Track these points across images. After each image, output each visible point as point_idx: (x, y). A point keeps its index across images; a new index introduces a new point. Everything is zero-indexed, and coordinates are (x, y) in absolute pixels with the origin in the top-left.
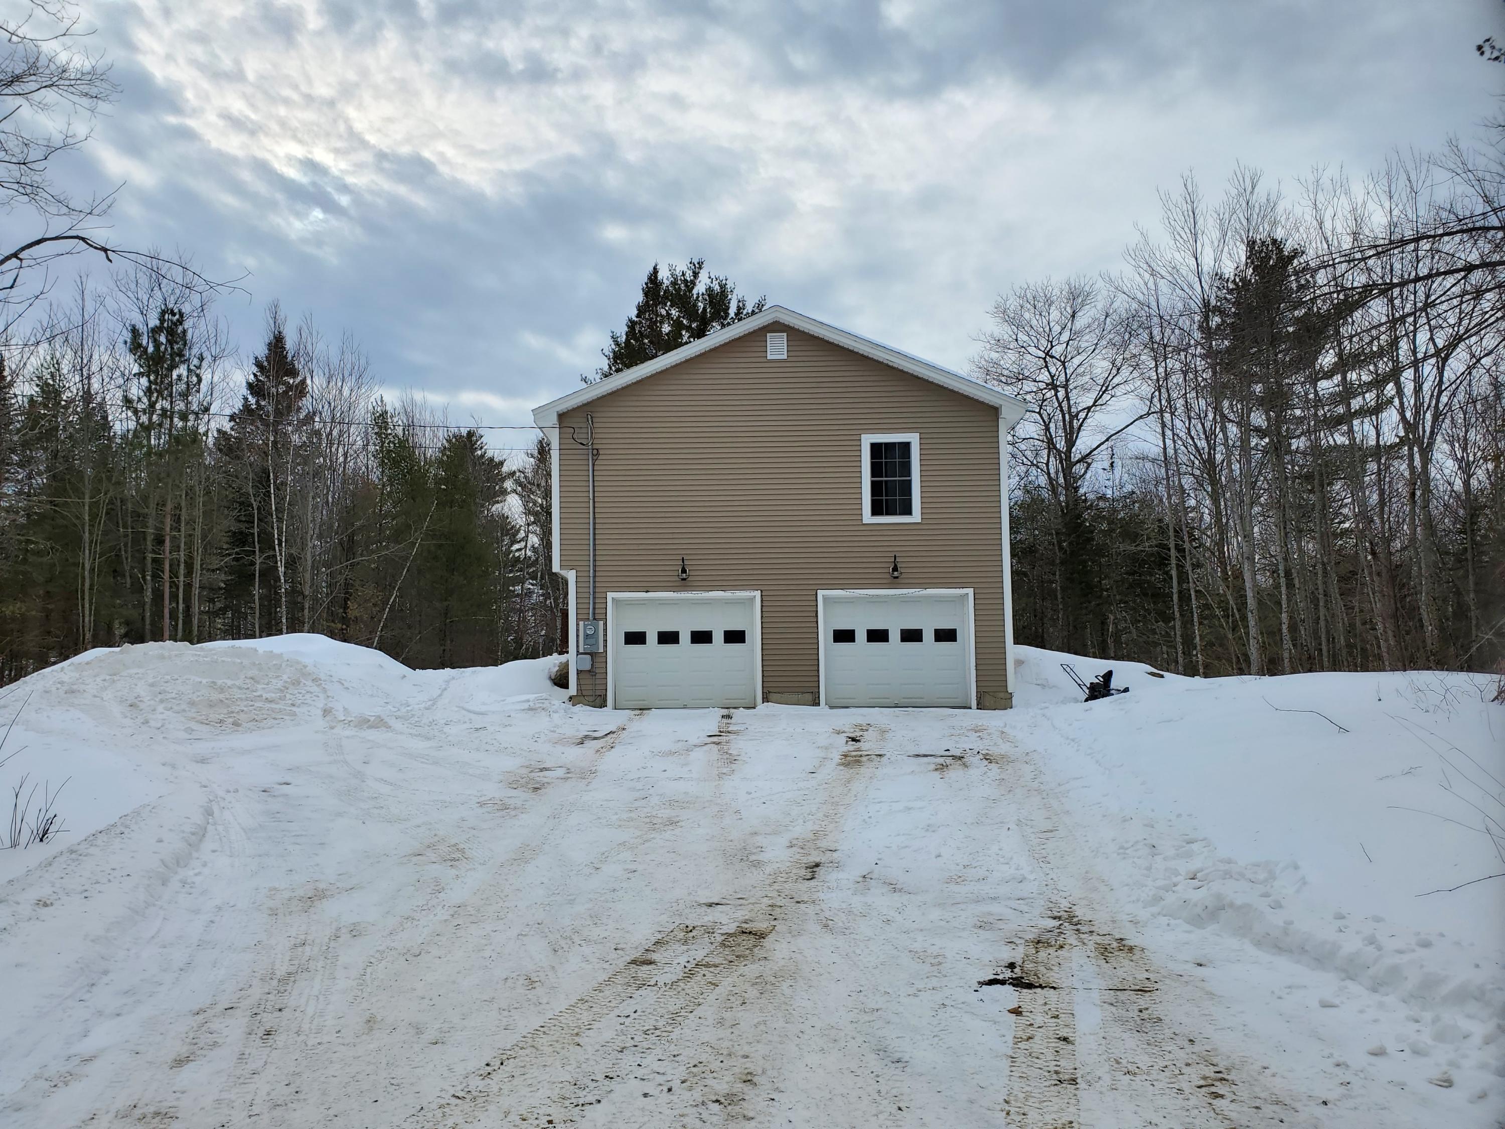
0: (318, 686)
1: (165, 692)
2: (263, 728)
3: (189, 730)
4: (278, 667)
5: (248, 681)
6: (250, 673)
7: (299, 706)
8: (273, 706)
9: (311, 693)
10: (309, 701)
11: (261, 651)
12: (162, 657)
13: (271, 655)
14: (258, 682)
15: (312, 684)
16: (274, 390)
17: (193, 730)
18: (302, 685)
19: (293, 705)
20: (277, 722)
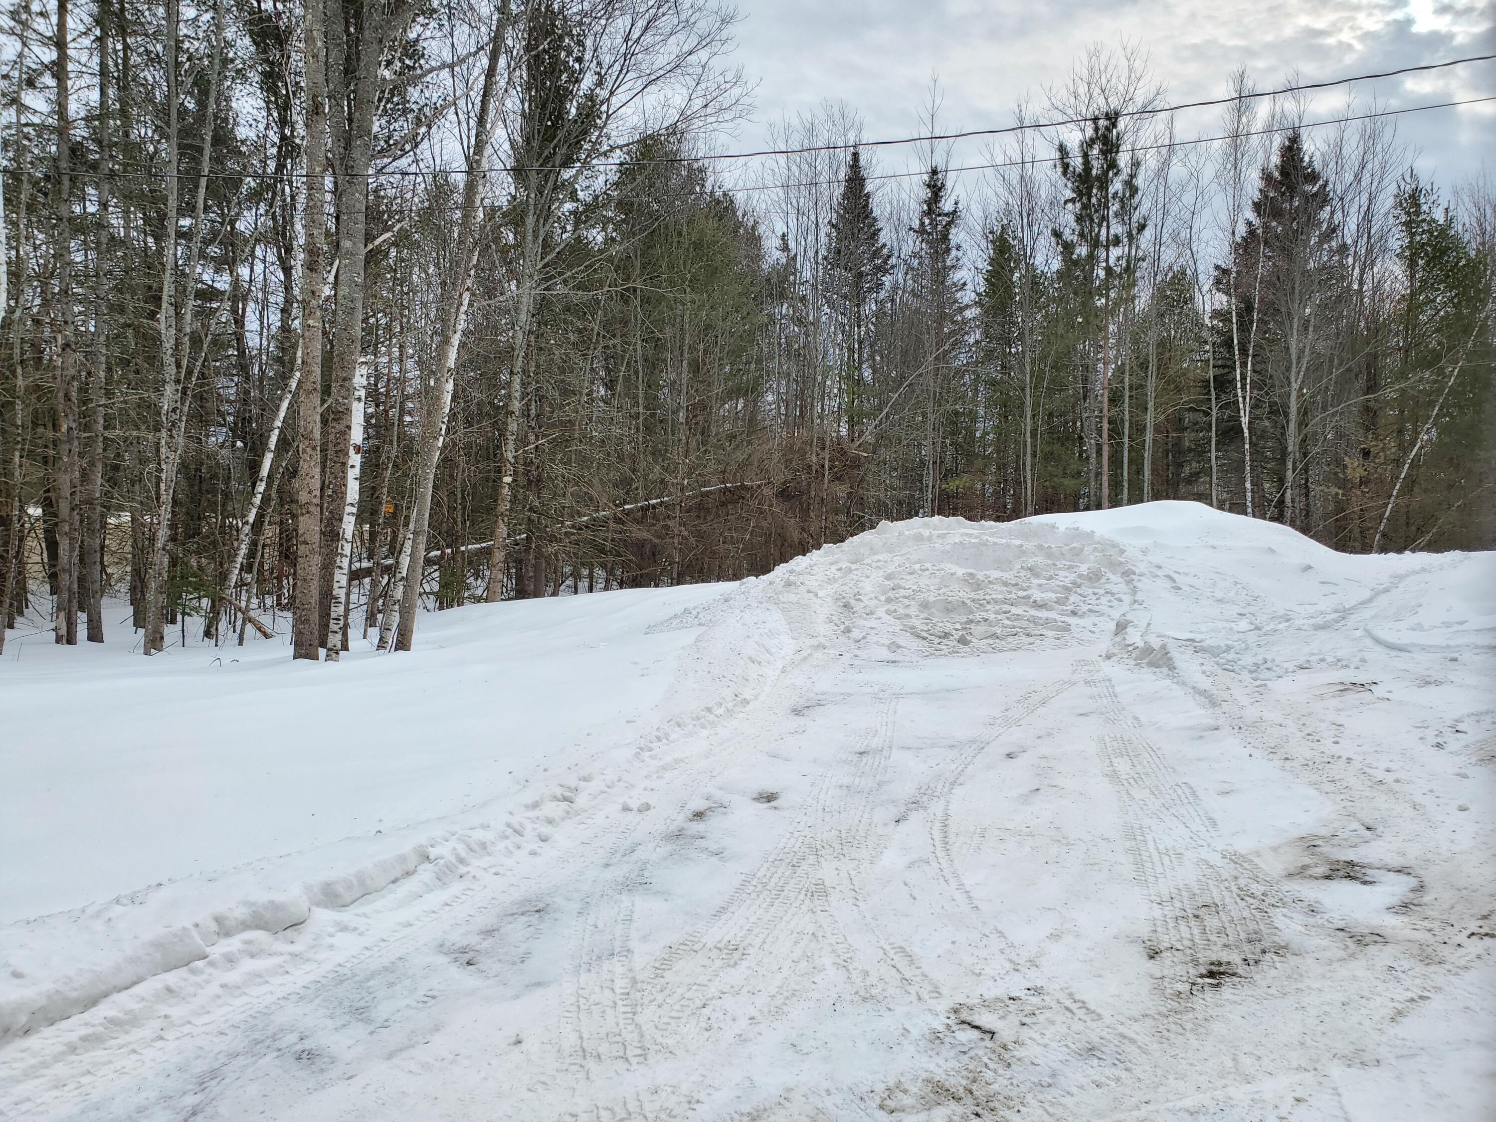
0: (1128, 582)
1: (900, 587)
2: (1001, 650)
3: (894, 647)
4: (1077, 553)
5: (1023, 573)
6: (1031, 562)
7: (1082, 616)
8: (1043, 614)
9: (1113, 594)
10: (1104, 608)
11: (1062, 529)
12: (919, 538)
13: (1076, 534)
14: (1037, 576)
15: (1120, 580)
16: (1286, 205)
17: (899, 647)
18: (1103, 580)
19: (1074, 613)
20: (1031, 640)
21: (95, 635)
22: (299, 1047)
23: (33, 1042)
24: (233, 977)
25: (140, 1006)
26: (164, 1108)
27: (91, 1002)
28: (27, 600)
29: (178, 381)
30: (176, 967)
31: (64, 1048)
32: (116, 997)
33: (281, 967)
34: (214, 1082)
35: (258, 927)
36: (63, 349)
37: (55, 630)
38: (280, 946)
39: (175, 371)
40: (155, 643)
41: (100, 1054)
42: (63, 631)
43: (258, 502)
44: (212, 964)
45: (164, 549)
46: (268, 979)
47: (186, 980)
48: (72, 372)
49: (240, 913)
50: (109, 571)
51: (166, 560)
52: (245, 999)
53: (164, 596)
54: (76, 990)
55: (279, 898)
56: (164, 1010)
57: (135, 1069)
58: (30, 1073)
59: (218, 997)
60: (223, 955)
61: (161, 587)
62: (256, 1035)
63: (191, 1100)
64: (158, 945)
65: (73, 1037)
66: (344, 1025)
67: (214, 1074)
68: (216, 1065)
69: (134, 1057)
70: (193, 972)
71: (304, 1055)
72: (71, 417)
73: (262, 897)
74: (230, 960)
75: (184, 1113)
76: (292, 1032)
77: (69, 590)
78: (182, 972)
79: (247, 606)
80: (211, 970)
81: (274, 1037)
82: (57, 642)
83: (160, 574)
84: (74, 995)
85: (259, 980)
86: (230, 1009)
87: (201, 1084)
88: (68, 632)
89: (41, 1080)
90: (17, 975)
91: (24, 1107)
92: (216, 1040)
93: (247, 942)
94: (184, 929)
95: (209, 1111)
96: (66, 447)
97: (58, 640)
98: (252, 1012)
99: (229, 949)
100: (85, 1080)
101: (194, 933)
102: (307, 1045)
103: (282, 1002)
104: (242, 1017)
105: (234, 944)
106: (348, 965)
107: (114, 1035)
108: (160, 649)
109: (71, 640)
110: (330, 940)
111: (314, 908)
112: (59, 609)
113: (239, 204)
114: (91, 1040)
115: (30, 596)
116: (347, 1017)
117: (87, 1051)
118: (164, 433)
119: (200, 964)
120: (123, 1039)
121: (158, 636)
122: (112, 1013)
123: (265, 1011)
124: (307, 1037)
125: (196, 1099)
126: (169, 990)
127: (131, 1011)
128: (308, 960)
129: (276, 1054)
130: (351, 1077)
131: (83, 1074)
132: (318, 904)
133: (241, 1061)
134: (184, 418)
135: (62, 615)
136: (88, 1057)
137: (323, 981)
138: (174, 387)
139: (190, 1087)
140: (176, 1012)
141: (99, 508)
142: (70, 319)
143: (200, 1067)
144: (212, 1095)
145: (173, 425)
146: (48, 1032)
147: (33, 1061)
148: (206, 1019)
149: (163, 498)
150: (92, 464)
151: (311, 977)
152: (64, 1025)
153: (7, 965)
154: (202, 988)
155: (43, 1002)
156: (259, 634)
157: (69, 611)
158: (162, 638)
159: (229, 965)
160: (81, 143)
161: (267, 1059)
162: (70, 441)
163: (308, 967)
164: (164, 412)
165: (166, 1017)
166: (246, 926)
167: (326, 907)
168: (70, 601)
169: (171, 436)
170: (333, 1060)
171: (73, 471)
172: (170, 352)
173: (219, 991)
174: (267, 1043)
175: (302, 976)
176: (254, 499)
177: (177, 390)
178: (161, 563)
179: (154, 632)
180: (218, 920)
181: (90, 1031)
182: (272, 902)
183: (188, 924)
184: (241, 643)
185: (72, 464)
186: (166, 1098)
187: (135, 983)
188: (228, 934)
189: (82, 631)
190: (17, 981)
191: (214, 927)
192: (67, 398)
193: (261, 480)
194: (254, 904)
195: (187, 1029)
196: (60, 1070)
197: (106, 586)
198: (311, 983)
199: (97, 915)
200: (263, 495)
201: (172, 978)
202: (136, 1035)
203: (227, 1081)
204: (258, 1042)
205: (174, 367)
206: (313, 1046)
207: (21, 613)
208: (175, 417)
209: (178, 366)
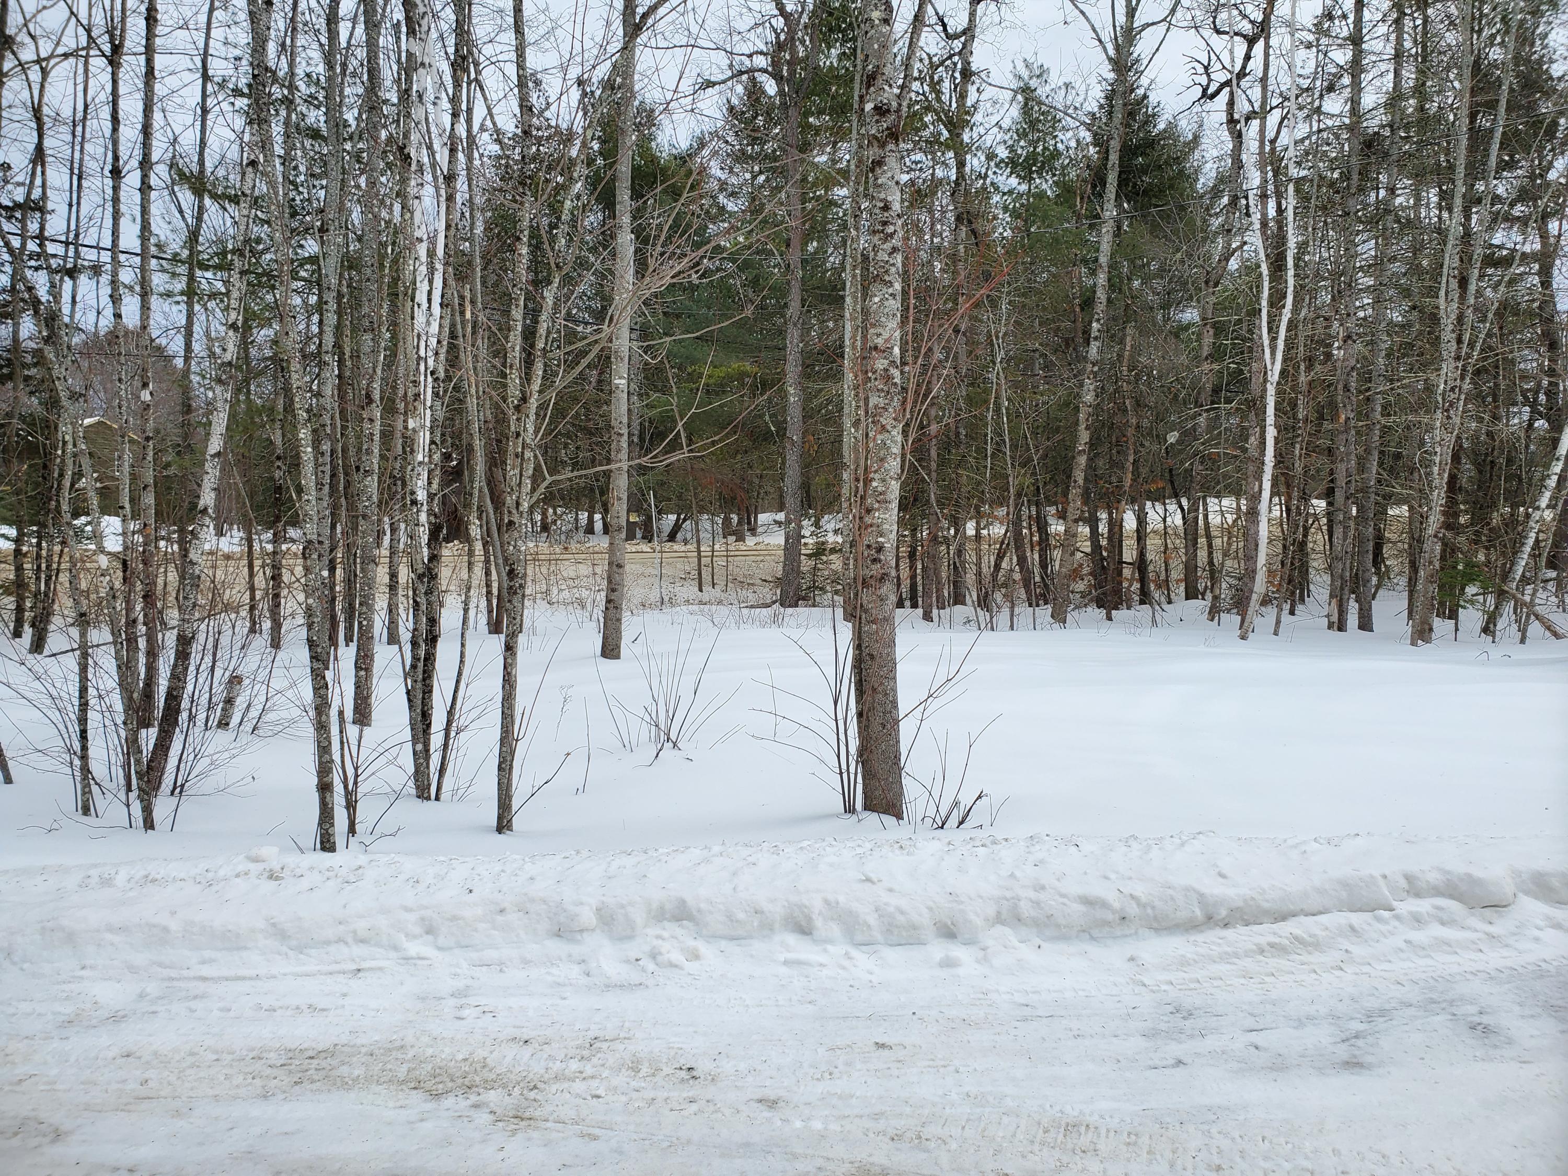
21: (1365, 624)
22: (1477, 1019)
23: (1229, 933)
24: (1419, 936)
25: (1324, 934)
26: (1331, 1024)
27: (1282, 917)
28: (1309, 591)
29: (1458, 358)
30: (1361, 910)
31: (1254, 947)
32: (1302, 918)
33: (1474, 942)
34: (1381, 1019)
35: (1451, 897)
36: (1345, 341)
37: (1328, 616)
38: (1474, 922)
39: (1455, 347)
40: (1422, 633)
41: (1282, 963)
42: (1335, 618)
43: (1554, 485)
44: (1398, 918)
45: (1435, 536)
46: (1458, 951)
47: (1369, 924)
48: (1353, 362)
49: (1433, 877)
50: (1388, 563)
51: (1438, 548)
52: (1429, 962)
53: (1435, 585)
54: (1267, 901)
55: (1478, 873)
56: (1346, 945)
57: (1312, 985)
58: (1225, 958)
59: (1402, 950)
60: (1411, 913)
61: (1432, 576)
62: (1434, 996)
63: (1356, 1026)
64: (1345, 884)
65: (1263, 941)
66: (1532, 1016)
67: (1383, 1013)
68: (1387, 1007)
69: (1313, 976)
70: (1379, 919)
71: (1480, 1028)
72: (1349, 407)
73: (1458, 867)
74: (1418, 920)
75: (1348, 1033)
76: (1472, 1003)
77: (1342, 577)
78: (1367, 916)
79: (1532, 600)
80: (1396, 923)
81: (1451, 1003)
82: (1329, 628)
83: (1431, 563)
84: (1266, 905)
85: (1445, 948)
86: (1412, 965)
87: (1369, 1017)
88: (1339, 619)
89: (1233, 967)
90: (1222, 875)
91: (1216, 983)
92: (1392, 987)
93: (1438, 908)
94: (1372, 877)
95: (1370, 1039)
96: (1344, 437)
97: (1330, 626)
98: (1434, 975)
99: (1419, 909)
100: (1267, 979)
101: (1381, 882)
102: (1485, 1019)
103: (1469, 976)
104: (1423, 976)
105: (1424, 906)
106: (1555, 963)
107: (1298, 951)
108: (1428, 641)
109: (1341, 627)
110: (1537, 933)
111: (1520, 895)
112: (1331, 596)
113: (1553, 150)
114: (1277, 949)
115: (1312, 587)
116: (1539, 1010)
117: (1273, 957)
118: (1439, 415)
119: (1386, 914)
120: (1305, 957)
121: (1427, 627)
122: (1298, 932)
123: (1449, 978)
124: (1487, 1013)
125: (1361, 1027)
126: (1352, 928)
127: (1315, 935)
128: (1507, 946)
129: (1450, 1017)
130: (1524, 1062)
131: (1267, 975)
132: (1527, 893)
133: (1411, 1011)
134: (1463, 397)
135: (1334, 601)
136: (1274, 963)
137: (1520, 970)
138: (1454, 365)
139: (1359, 1016)
140: (1356, 950)
141: (1373, 496)
142: (1352, 312)
143: (1372, 1003)
144: (1376, 1029)
145: (1451, 405)
146: (1242, 929)
147: (1229, 949)
148: (1386, 966)
149: (1436, 482)
150: (1368, 451)
151: (1509, 963)
152: (1256, 928)
153: (1215, 865)
154: (1385, 937)
155: (1240, 904)
156: (1548, 633)
157: (1341, 599)
158: (1431, 630)
159: (1416, 925)
160: (1375, 133)
161: (1438, 1018)
162: (1347, 431)
163: (1505, 952)
164: (1439, 392)
165: (1347, 951)
166: (1437, 891)
167: (1537, 898)
168: (1342, 589)
169: (1449, 417)
170: (1510, 1042)
171: (1349, 461)
172: (1451, 327)
173: (1403, 945)
174: (1444, 1005)
175: (1495, 958)
176: (1548, 482)
177: (1457, 368)
178: (1433, 551)
179: (1423, 623)
180: (1409, 878)
181: (1277, 940)
182: (1469, 876)
183: (1376, 873)
184: (1523, 641)
185: (1348, 454)
186: (1334, 1017)
187: (1321, 913)
188: (1418, 895)
189: (1353, 619)
190: (1221, 880)
191: (1403, 883)
192: (1346, 388)
193: (1558, 459)
194: (1448, 872)
195: (1366, 969)
196: (1247, 963)
197: (1383, 576)
198: (1507, 968)
199: (1295, 846)
200: (1560, 476)
201: (1356, 919)
202: (1316, 958)
203: (1394, 1022)
204: (1433, 1001)
205: (1454, 343)
206: (1491, 1023)
207: (1302, 600)
208: (1453, 396)
209: (1459, 341)
